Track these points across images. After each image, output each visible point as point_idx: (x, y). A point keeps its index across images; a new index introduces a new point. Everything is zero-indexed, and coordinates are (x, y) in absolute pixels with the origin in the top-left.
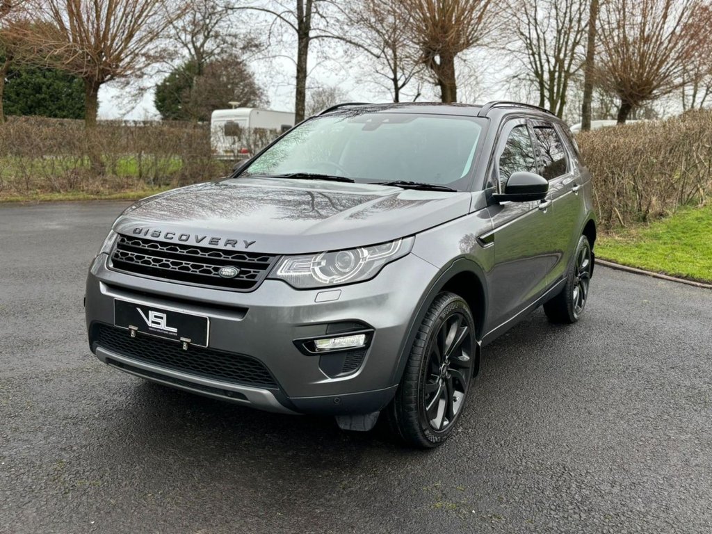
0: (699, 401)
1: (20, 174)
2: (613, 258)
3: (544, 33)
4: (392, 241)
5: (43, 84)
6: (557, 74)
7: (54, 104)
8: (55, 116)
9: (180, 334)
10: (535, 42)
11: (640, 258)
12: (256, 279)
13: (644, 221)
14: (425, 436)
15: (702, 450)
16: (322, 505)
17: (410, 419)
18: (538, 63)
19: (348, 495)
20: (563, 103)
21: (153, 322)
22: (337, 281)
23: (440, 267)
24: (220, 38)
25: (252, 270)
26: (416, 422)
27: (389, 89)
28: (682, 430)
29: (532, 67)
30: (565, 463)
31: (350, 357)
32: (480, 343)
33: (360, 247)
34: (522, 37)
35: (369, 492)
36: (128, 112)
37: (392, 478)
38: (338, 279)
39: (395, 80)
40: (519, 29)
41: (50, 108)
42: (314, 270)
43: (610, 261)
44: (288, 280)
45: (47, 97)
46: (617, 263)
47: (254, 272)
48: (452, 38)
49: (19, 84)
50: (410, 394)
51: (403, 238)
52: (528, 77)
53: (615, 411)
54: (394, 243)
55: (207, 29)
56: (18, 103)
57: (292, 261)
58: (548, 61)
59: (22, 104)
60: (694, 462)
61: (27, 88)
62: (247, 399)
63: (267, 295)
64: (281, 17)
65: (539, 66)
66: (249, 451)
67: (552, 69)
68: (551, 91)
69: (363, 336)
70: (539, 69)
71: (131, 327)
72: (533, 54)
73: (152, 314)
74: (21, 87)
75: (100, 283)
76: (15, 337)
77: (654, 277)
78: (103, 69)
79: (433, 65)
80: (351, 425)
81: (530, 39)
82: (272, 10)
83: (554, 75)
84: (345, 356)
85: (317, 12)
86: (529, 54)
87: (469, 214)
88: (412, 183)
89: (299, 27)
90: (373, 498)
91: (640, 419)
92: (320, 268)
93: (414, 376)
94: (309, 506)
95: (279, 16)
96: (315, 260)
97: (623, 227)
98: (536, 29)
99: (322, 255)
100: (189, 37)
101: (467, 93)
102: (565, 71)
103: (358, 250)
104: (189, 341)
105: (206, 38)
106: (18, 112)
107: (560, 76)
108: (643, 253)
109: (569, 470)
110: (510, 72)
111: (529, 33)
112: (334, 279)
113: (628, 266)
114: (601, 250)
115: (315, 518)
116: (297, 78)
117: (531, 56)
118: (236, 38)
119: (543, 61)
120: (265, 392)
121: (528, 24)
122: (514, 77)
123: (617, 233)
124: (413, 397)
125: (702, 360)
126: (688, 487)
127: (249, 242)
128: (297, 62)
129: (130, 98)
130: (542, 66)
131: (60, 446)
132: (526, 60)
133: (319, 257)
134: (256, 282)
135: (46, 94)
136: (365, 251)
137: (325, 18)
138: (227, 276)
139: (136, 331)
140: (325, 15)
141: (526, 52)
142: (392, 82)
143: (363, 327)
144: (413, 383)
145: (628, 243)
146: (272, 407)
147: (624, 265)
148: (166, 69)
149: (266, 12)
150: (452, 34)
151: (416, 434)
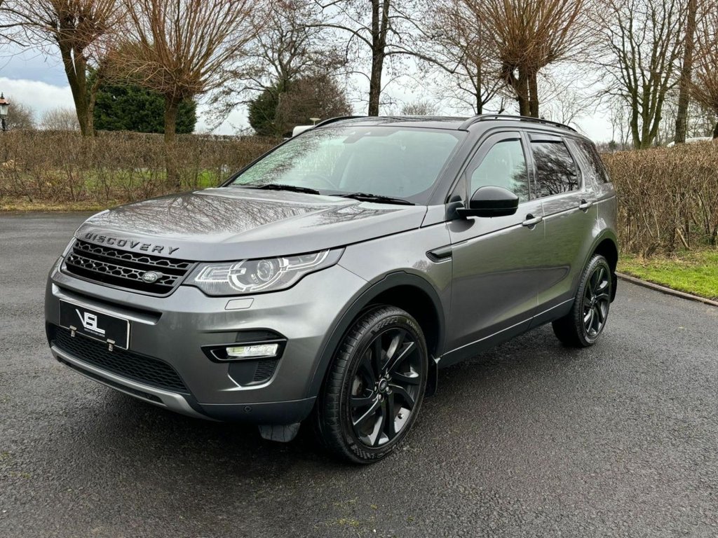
0: (682, 435)
1: (100, 185)
2: (664, 281)
3: (639, 46)
4: (317, 252)
5: (147, 101)
6: (652, 88)
7: (156, 120)
8: (156, 131)
9: (108, 336)
10: (630, 55)
11: (696, 282)
12: (173, 285)
13: (713, 244)
14: (352, 451)
15: (657, 486)
16: (228, 512)
17: (334, 432)
18: (632, 77)
19: (257, 505)
20: (658, 119)
21: (88, 323)
22: (254, 289)
23: (369, 280)
24: (307, 55)
25: (171, 276)
26: (339, 436)
27: (472, 105)
28: (646, 464)
29: (625, 81)
30: (498, 489)
31: (261, 366)
32: (437, 361)
33: (281, 257)
34: (615, 50)
35: (279, 503)
36: (216, 127)
37: (310, 491)
38: (253, 288)
39: (478, 96)
40: (612, 42)
41: (152, 123)
42: (232, 278)
43: (662, 285)
44: (202, 287)
45: (150, 113)
46: (668, 287)
47: (173, 277)
48: (530, 51)
49: (126, 101)
50: (331, 407)
51: (332, 249)
52: (620, 92)
53: (583, 440)
54: (319, 254)
55: (293, 46)
56: (123, 119)
57: (210, 269)
58: (643, 75)
59: (127, 120)
60: (642, 498)
61: (132, 105)
62: (162, 402)
63: (181, 301)
64: (358, 35)
65: (632, 80)
66: (184, 454)
67: (647, 83)
68: (645, 106)
69: (276, 346)
70: (633, 84)
71: (71, 327)
72: (627, 68)
73: (87, 315)
74: (126, 104)
75: (53, 284)
76: (27, 335)
77: (706, 303)
78: (182, 86)
79: (511, 80)
80: (272, 434)
81: (623, 52)
82: (348, 27)
83: (649, 89)
84: (257, 364)
85: (390, 28)
86: (622, 68)
87: (421, 227)
88: (371, 196)
89: (374, 44)
90: (280, 510)
91: (605, 450)
92: (238, 277)
93: (336, 389)
94: (214, 512)
95: (355, 33)
96: (233, 268)
97: (687, 249)
98: (631, 42)
99: (241, 263)
100: (276, 55)
101: (565, 109)
102: (660, 85)
103: (279, 259)
104: (113, 342)
105: (293, 55)
106: (123, 127)
107: (655, 90)
108: (700, 278)
109: (499, 497)
110: (601, 86)
111: (623, 45)
112: (250, 288)
113: (680, 290)
114: (655, 273)
115: (214, 523)
116: (371, 93)
117: (624, 70)
118: (322, 55)
119: (638, 75)
120: (178, 396)
121: (623, 37)
122: (607, 92)
123: (679, 256)
124: (334, 411)
125: (710, 393)
126: (621, 524)
127: (174, 248)
128: (370, 78)
129: (218, 114)
130: (636, 81)
131: (13, 438)
132: (619, 75)
133: (238, 266)
134: (172, 287)
135: (148, 110)
136: (286, 261)
137: (398, 34)
138: (148, 281)
139: (75, 331)
140: (398, 31)
141: (619, 65)
142: (476, 98)
143: (276, 336)
144: (335, 396)
145: (688, 267)
146: (184, 411)
147: (676, 289)
148: (252, 86)
149: (342, 29)
150: (531, 47)
151: (341, 448)
